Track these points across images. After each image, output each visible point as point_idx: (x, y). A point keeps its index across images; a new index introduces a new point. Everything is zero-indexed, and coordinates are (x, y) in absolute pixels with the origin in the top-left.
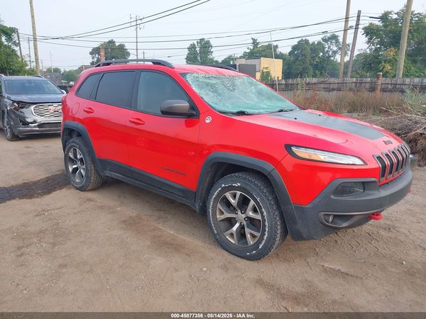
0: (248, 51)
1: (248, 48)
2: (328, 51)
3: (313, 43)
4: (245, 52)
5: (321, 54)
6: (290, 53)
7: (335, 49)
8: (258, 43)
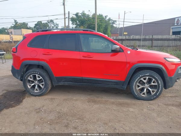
0: (13, 25)
1: (13, 24)
2: (50, 27)
3: (44, 23)
4: (12, 26)
5: (48, 28)
6: (34, 27)
7: (53, 26)
8: (17, 22)
